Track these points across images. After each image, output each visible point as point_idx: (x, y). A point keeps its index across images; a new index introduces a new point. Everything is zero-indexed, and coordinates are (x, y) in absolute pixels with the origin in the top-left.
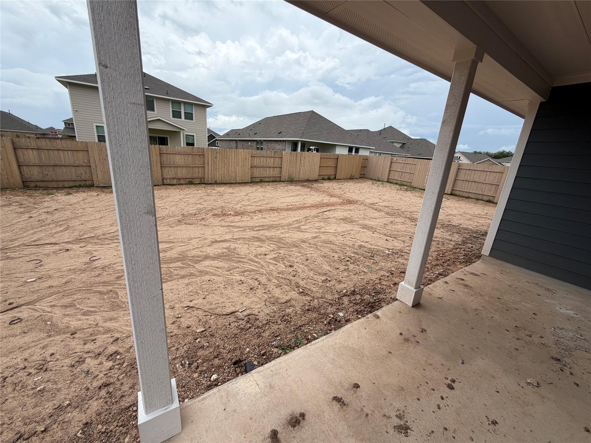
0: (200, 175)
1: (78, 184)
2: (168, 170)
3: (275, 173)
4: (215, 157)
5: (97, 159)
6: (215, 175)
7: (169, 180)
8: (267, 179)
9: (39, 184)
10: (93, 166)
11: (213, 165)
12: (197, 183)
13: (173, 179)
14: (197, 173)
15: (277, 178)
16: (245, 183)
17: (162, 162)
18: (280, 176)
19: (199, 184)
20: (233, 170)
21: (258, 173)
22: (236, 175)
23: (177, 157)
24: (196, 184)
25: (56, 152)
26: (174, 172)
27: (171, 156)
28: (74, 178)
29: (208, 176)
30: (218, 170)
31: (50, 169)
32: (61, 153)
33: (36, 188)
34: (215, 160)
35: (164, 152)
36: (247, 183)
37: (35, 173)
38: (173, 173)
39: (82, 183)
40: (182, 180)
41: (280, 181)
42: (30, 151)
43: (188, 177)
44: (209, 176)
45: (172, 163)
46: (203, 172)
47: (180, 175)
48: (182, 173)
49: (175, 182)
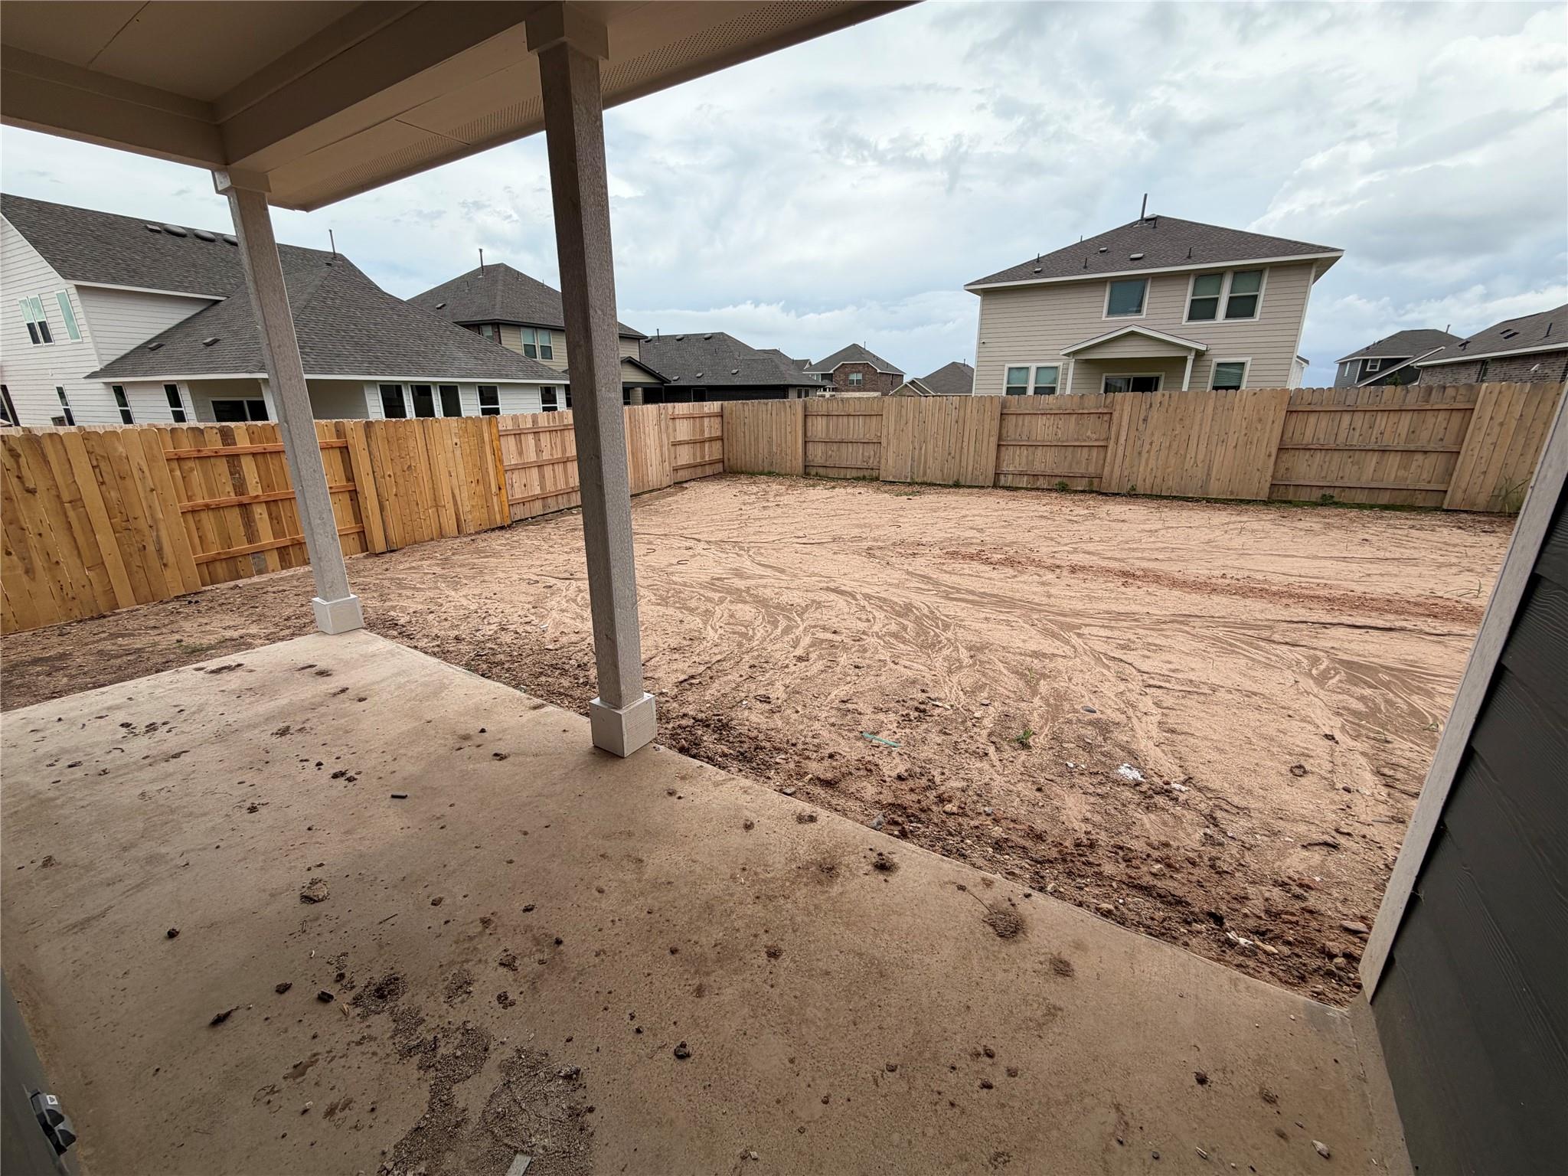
0: (1092, 470)
2: (1014, 453)
4: (1142, 417)
6: (1135, 469)
7: (1010, 477)
8: (1361, 497)
9: (821, 471)
11: (1131, 442)
12: (1080, 488)
13: (1021, 474)
14: (1084, 463)
16: (1242, 501)
17: (1005, 435)
20: (1200, 457)
21: (1307, 470)
22: (1208, 475)
23: (1041, 421)
24: (1076, 492)
25: (845, 419)
26: (1027, 457)
29: (1112, 472)
30: (1145, 455)
31: (835, 447)
32: (851, 419)
33: (820, 477)
34: (1141, 427)
35: (1012, 410)
37: (817, 453)
38: (1024, 460)
40: (1041, 478)
42: (819, 418)
43: (1057, 472)
44: (1114, 473)
45: (1024, 437)
46: (1101, 462)
47: (1038, 467)
48: (1045, 461)
49: (1024, 482)
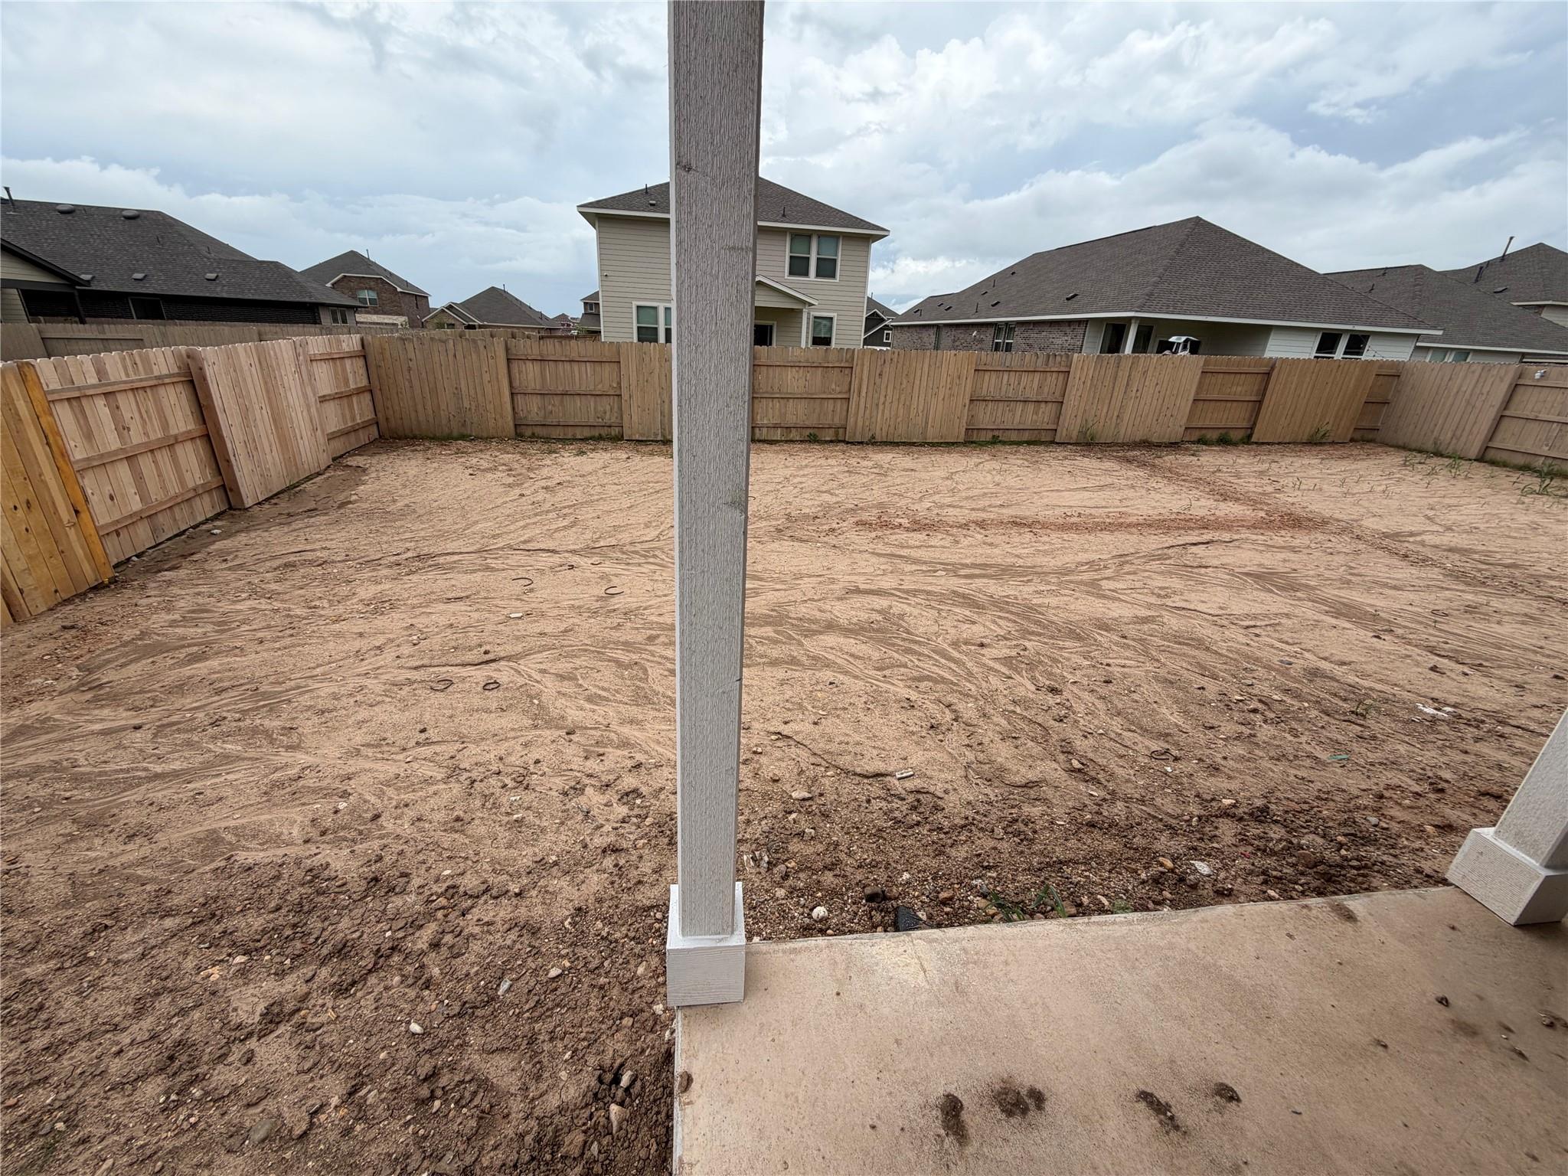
0: (837, 421)
1: (596, 433)
2: (767, 405)
3: (1041, 417)
4: (878, 372)
5: (633, 382)
6: (873, 420)
7: (765, 430)
8: (1014, 437)
9: (538, 431)
10: (625, 397)
11: (870, 394)
12: (828, 439)
13: (775, 427)
14: (832, 415)
15: (1043, 433)
16: (948, 444)
17: (756, 387)
18: (1054, 427)
19: (831, 441)
20: (921, 408)
21: (988, 417)
22: (927, 423)
23: (791, 374)
24: (827, 442)
25: (567, 366)
26: (780, 410)
27: (778, 370)
28: (592, 422)
29: (856, 422)
30: (881, 407)
31: (557, 399)
32: (576, 366)
33: (534, 438)
34: (878, 381)
35: (763, 361)
36: (953, 444)
37: (532, 410)
38: (777, 412)
39: (604, 432)
40: (793, 430)
41: (1053, 442)
42: (529, 364)
43: (808, 423)
44: (858, 422)
45: (776, 390)
46: (845, 413)
47: (791, 420)
48: (797, 413)
49: (778, 435)
